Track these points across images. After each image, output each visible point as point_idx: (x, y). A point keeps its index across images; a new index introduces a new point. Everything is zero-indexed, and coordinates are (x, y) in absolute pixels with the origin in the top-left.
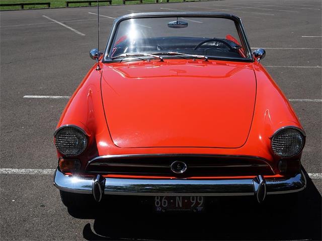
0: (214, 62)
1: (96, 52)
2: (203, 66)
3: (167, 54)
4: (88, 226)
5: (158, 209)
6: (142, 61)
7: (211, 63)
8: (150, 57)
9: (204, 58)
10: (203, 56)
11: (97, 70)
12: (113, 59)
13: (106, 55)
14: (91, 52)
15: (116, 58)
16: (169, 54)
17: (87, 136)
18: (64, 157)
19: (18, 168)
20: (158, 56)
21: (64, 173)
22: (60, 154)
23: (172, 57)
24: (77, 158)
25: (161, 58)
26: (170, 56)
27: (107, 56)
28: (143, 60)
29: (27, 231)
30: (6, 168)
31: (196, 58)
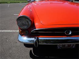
4: (31, 51)
5: (58, 48)
17: (31, 20)
18: (21, 29)
21: (22, 35)
22: (20, 28)
24: (27, 30)
29: (10, 54)
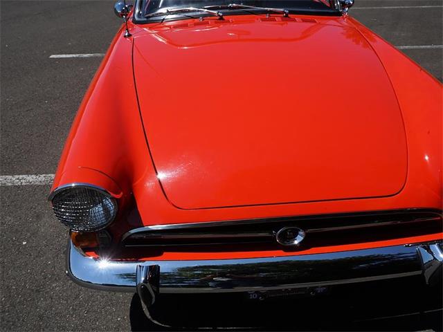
0: (298, 18)
1: (122, 6)
2: (282, 24)
3: (227, 8)
6: (191, 20)
7: (294, 20)
8: (203, 13)
9: (284, 12)
10: (282, 10)
11: (125, 36)
12: (147, 18)
13: (137, 11)
14: (116, 6)
15: (153, 16)
16: (230, 8)
19: (36, 174)
20: (215, 12)
23: (235, 12)
25: (221, 14)
26: (231, 11)
27: (139, 13)
28: (192, 18)
30: (19, 174)
31: (271, 12)
